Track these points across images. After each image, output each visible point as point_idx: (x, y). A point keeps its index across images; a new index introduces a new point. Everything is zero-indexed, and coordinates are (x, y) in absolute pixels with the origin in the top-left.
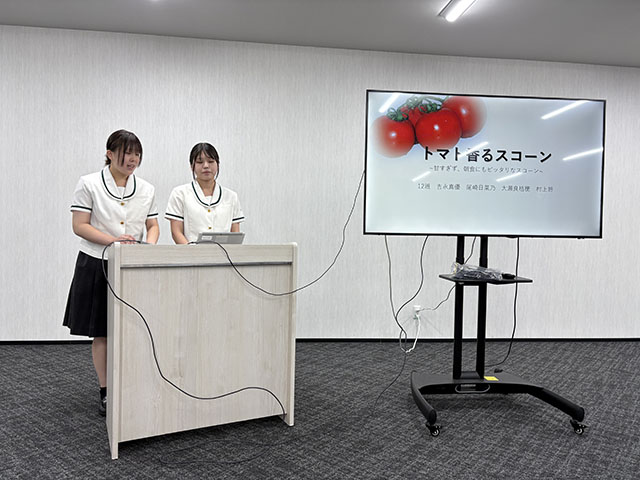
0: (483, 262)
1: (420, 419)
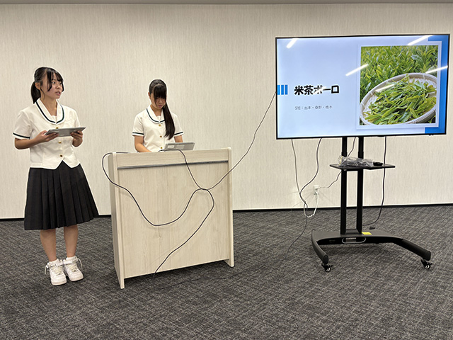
0: (361, 155)
1: (318, 261)
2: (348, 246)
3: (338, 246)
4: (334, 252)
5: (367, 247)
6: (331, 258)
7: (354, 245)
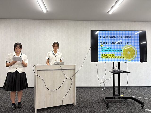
0: (119, 68)
1: (105, 105)
2: (116, 100)
3: (112, 100)
4: (111, 102)
5: (122, 101)
6: (110, 104)
7: (118, 100)
